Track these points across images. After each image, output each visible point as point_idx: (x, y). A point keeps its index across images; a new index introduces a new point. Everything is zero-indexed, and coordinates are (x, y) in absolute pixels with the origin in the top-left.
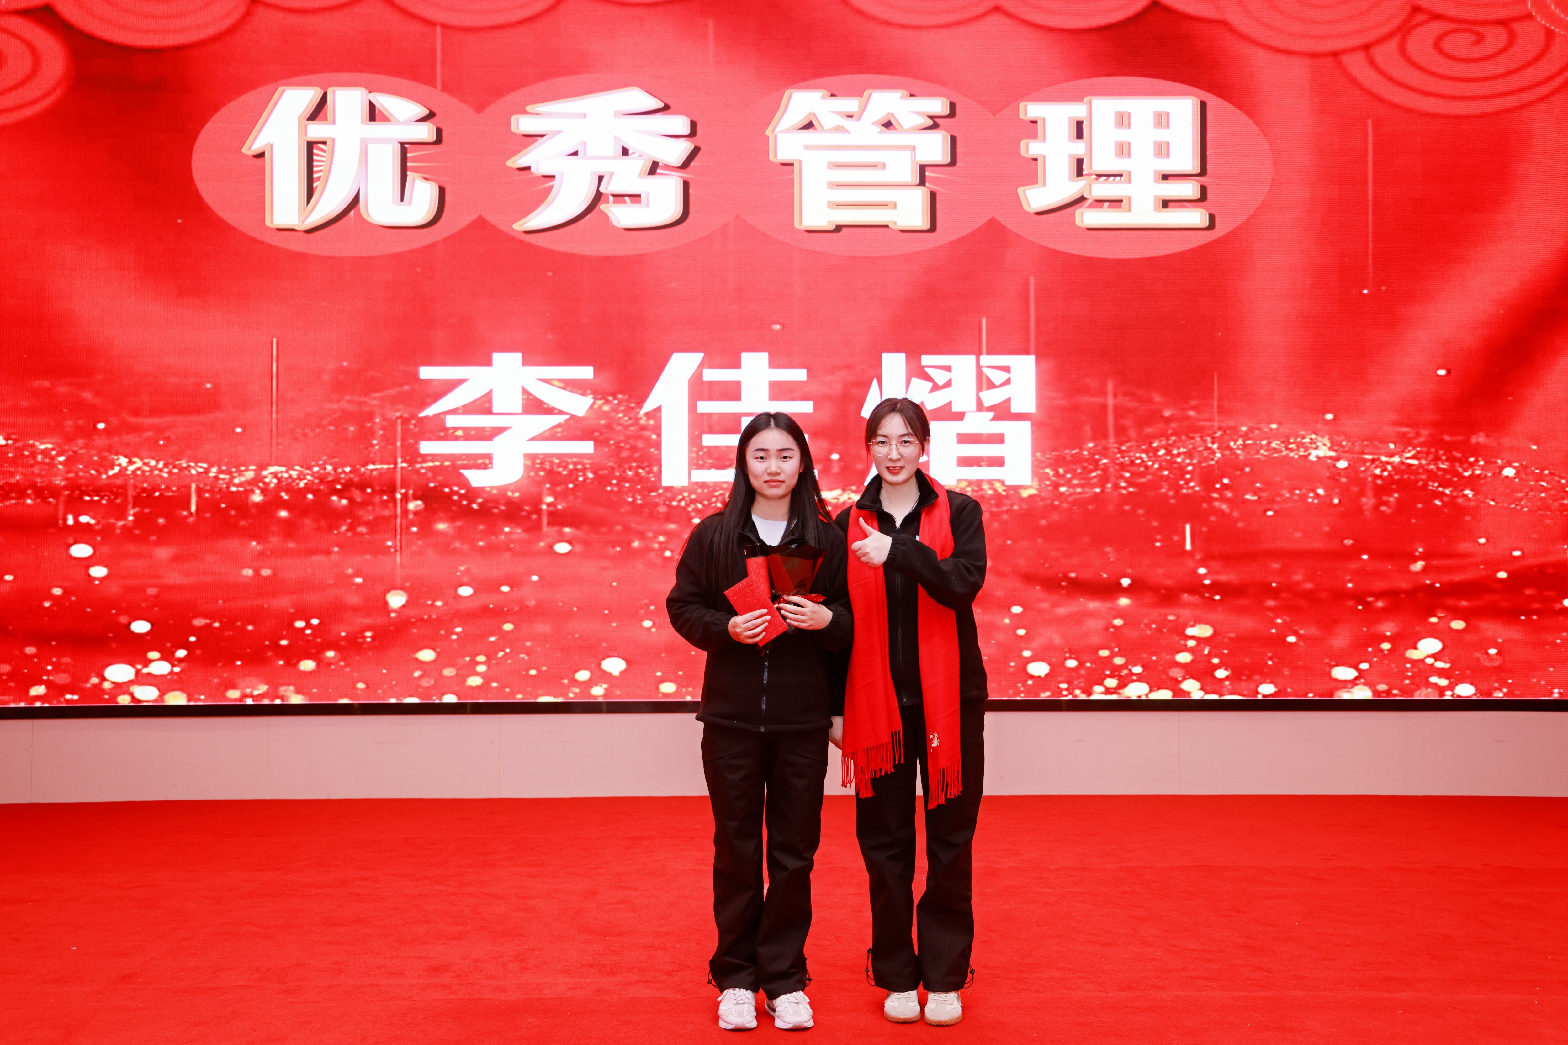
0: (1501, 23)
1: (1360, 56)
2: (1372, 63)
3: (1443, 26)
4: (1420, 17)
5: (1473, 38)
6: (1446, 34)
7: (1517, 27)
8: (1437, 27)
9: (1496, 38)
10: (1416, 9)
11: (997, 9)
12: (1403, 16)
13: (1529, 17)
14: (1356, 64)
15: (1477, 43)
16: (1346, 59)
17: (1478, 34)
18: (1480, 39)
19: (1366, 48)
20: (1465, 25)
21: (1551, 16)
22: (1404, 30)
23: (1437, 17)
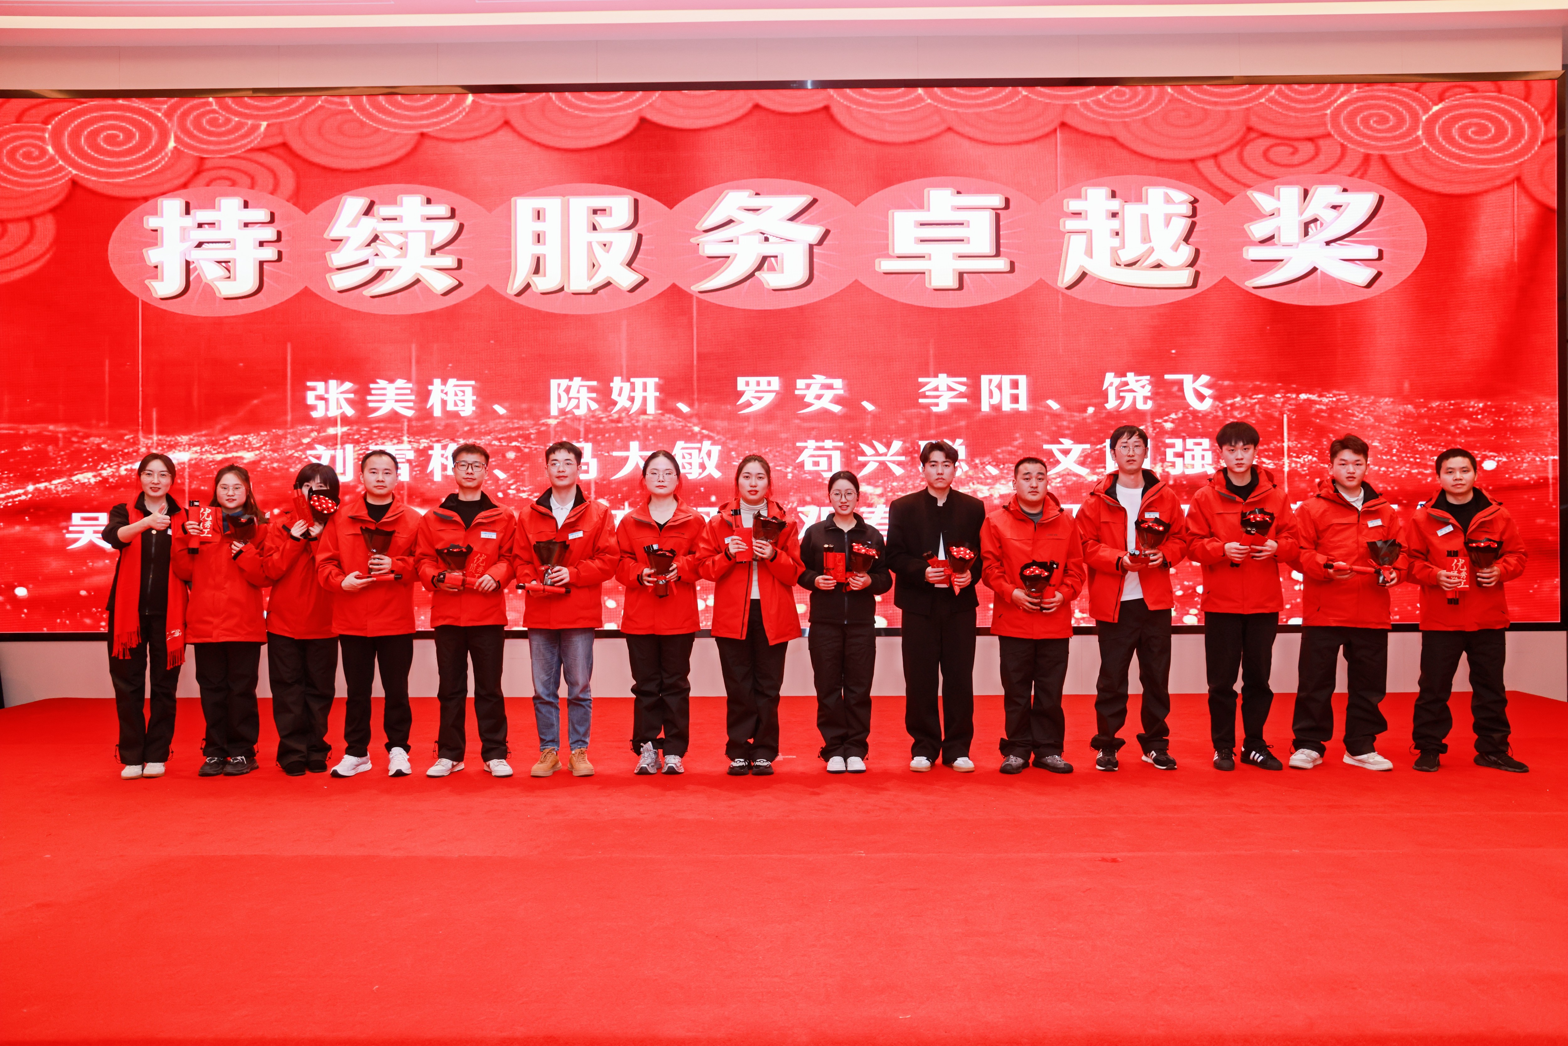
0: (1311, 139)
1: (1211, 162)
2: (1219, 167)
3: (1267, 142)
4: (1253, 135)
5: (1291, 150)
6: (1272, 146)
7: (1321, 142)
8: (1264, 143)
9: (1307, 149)
10: (1250, 129)
11: (950, 129)
12: (1241, 134)
13: (1329, 135)
14: (1208, 168)
15: (1293, 154)
16: (1201, 165)
17: (1292, 146)
18: (1295, 151)
19: (1215, 156)
20: (1285, 140)
21: (1343, 134)
22: (1242, 143)
23: (1265, 135)
